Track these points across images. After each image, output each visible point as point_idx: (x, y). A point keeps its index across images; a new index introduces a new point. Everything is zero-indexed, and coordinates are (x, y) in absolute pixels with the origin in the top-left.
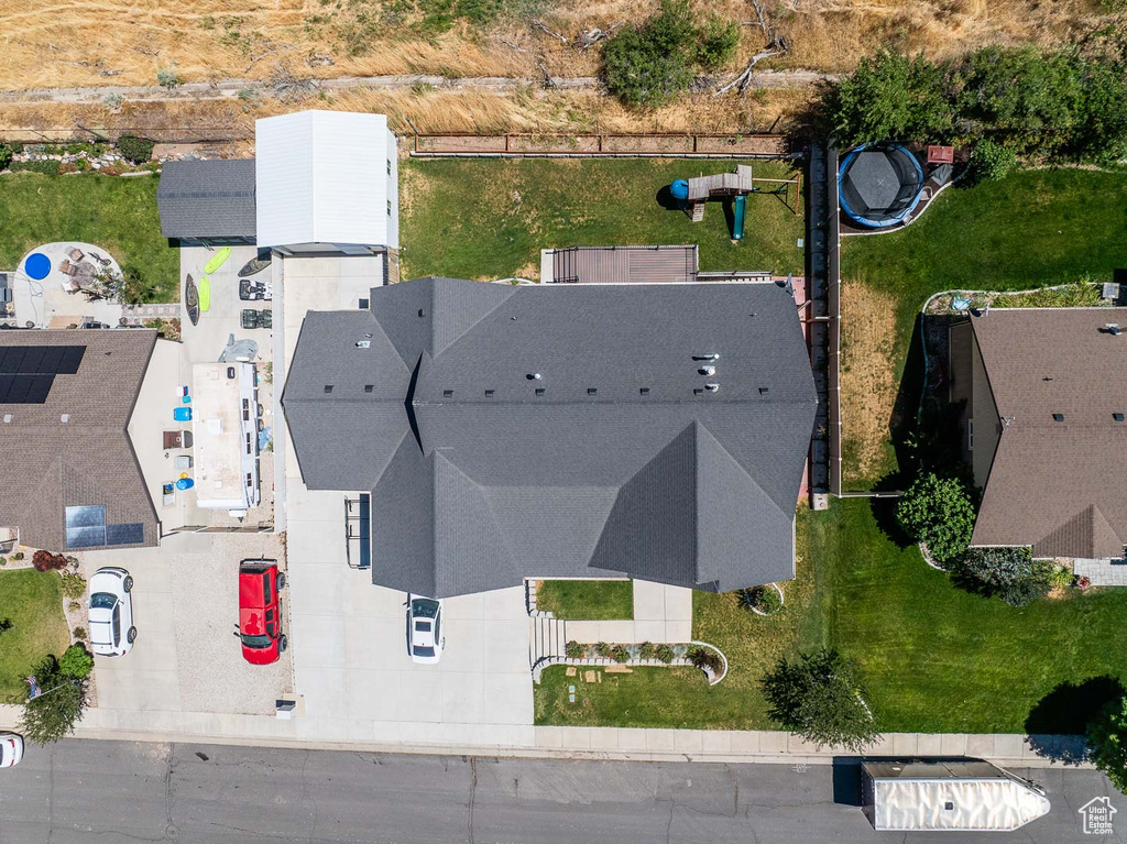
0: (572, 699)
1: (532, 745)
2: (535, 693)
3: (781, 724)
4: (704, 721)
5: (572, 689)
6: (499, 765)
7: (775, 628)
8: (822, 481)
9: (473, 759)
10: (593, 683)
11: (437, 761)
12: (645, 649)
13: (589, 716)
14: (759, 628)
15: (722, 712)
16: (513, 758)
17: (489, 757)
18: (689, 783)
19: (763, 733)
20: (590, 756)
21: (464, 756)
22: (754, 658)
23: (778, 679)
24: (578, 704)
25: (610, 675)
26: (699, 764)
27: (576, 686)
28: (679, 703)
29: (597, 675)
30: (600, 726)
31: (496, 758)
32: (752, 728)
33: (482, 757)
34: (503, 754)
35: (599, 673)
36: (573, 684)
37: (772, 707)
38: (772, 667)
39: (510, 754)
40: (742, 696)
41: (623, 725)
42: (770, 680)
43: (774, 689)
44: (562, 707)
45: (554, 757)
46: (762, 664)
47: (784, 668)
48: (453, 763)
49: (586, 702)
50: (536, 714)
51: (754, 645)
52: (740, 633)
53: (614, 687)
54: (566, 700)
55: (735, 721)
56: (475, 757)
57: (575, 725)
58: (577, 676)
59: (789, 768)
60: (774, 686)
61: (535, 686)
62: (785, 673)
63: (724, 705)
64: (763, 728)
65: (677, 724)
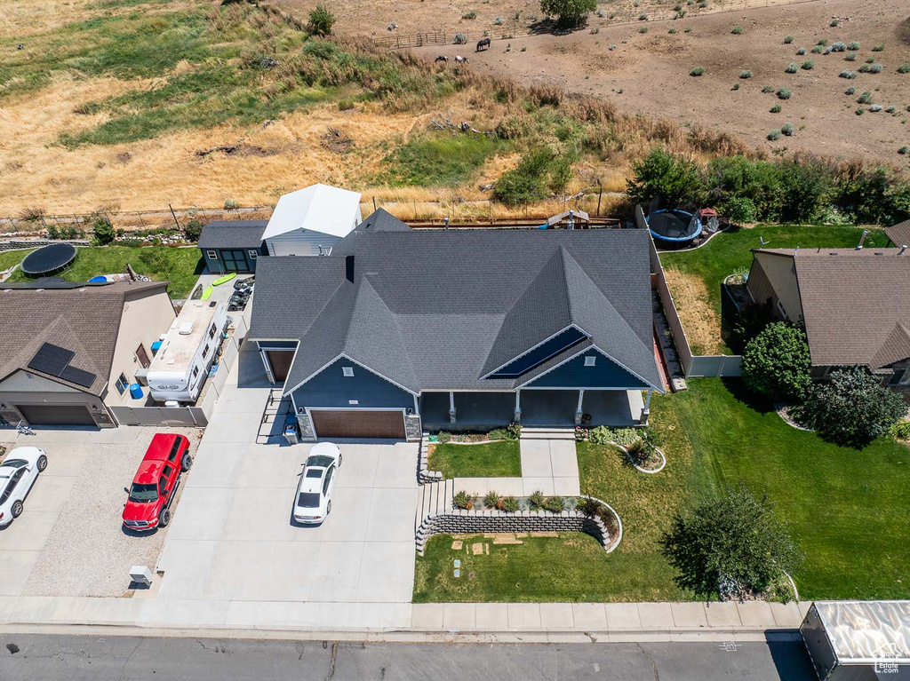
0: (457, 574)
1: (408, 627)
2: (416, 566)
3: (693, 593)
4: (605, 593)
5: (457, 563)
6: (366, 651)
7: (663, 485)
8: (677, 370)
9: (335, 646)
10: (480, 556)
11: (291, 648)
12: (534, 502)
13: (474, 590)
14: (647, 485)
15: (624, 580)
16: (383, 643)
17: (354, 642)
18: (597, 668)
19: (674, 604)
20: (474, 639)
21: (325, 642)
22: (648, 516)
23: (678, 540)
24: (464, 578)
25: (499, 546)
26: (606, 645)
27: (462, 560)
28: (575, 573)
29: (484, 548)
30: (487, 601)
31: (363, 644)
32: (661, 599)
33: (346, 643)
34: (372, 638)
35: (487, 545)
36: (459, 558)
37: (678, 572)
38: (668, 526)
39: (380, 638)
40: (642, 560)
41: (513, 600)
42: (668, 542)
43: (675, 552)
44: (445, 581)
45: (431, 641)
46: (657, 523)
47: (681, 526)
48: (311, 649)
49: (472, 575)
50: (415, 589)
51: (645, 501)
52: (628, 489)
53: (503, 559)
54: (450, 574)
55: (639, 591)
56: (338, 642)
57: (459, 601)
58: (464, 550)
59: (716, 647)
60: (675, 548)
61: (418, 558)
62: (683, 532)
63: (624, 572)
64: (673, 599)
65: (575, 596)
